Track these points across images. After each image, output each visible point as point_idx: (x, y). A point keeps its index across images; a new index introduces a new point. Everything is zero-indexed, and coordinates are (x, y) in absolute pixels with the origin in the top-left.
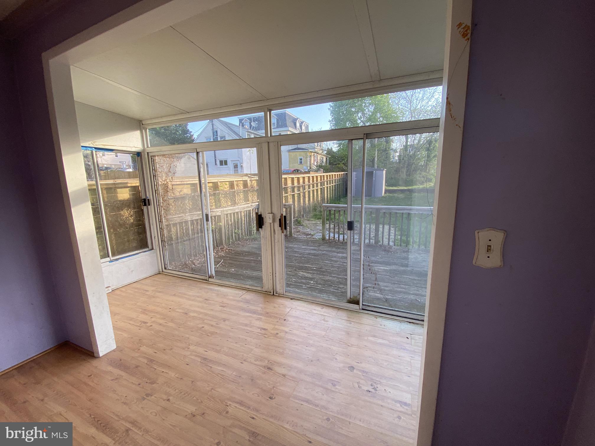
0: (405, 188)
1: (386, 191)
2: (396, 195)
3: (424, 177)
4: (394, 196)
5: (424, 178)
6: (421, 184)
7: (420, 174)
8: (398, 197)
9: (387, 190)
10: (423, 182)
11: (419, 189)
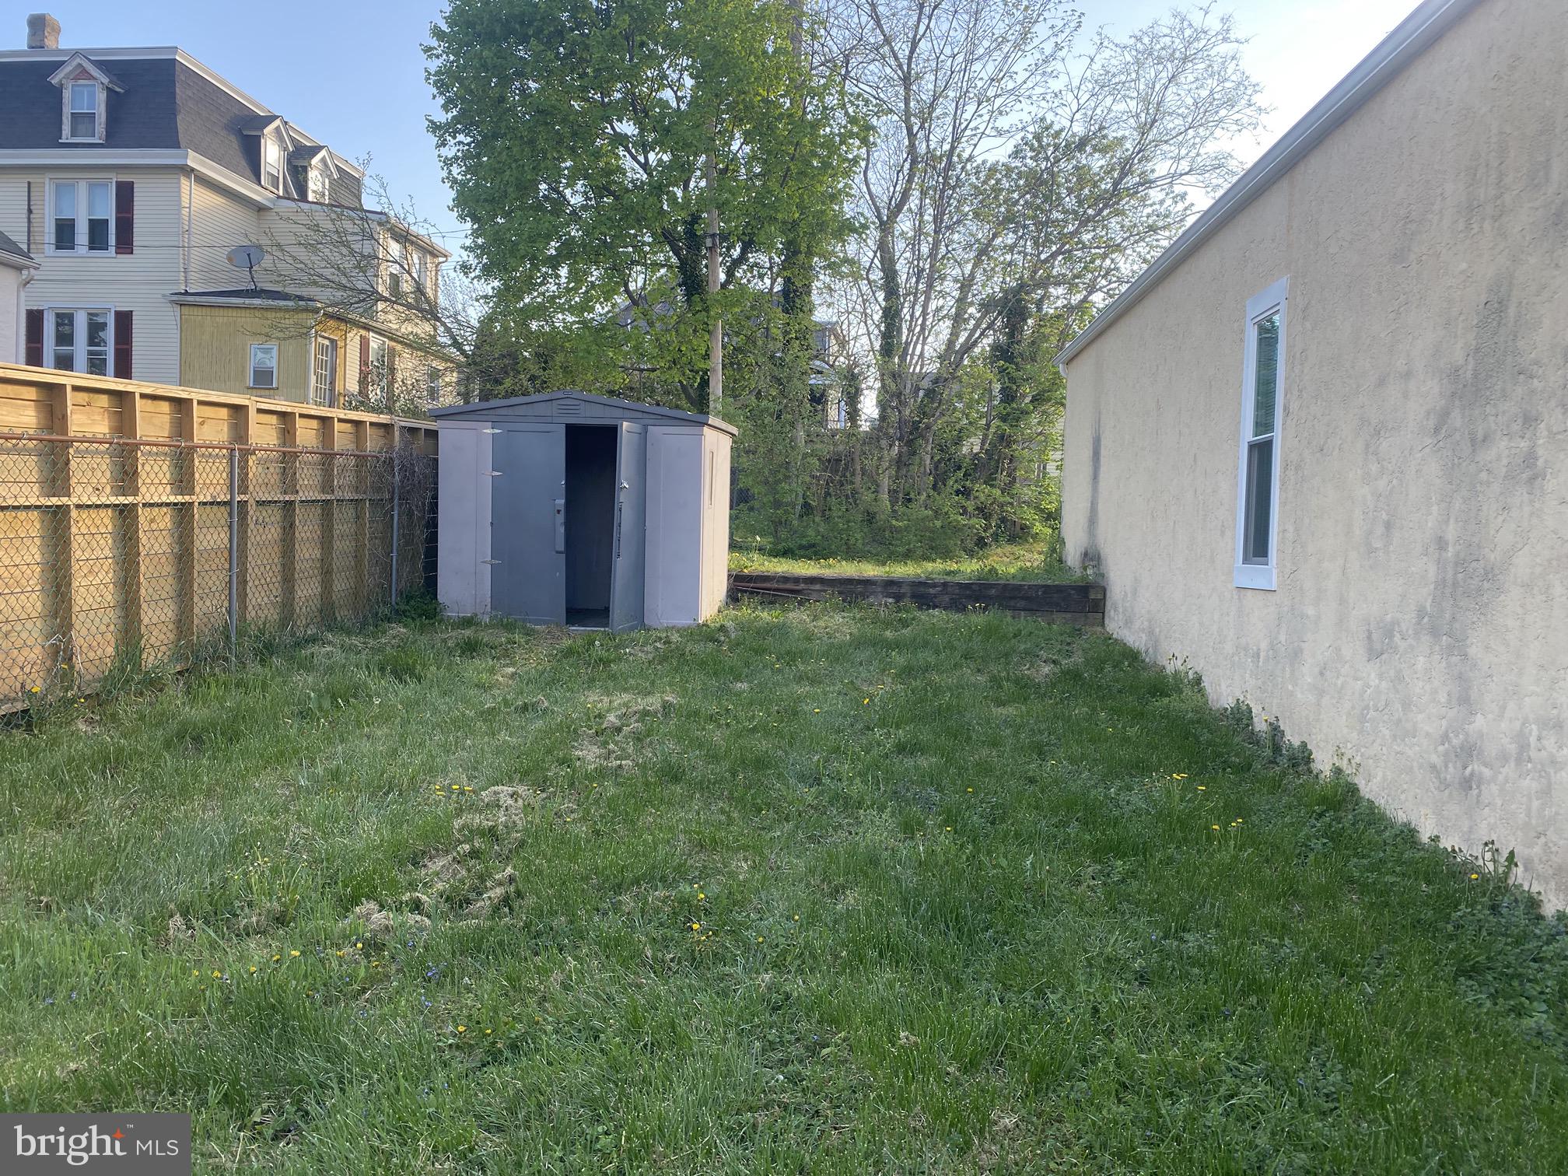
0: (870, 570)
1: (741, 587)
2: (797, 617)
3: (982, 511)
4: (782, 630)
5: (987, 518)
6: (971, 554)
7: (966, 492)
8: (809, 637)
9: (750, 578)
10: (981, 543)
11: (957, 579)
